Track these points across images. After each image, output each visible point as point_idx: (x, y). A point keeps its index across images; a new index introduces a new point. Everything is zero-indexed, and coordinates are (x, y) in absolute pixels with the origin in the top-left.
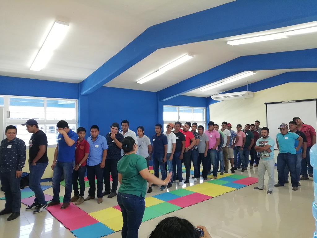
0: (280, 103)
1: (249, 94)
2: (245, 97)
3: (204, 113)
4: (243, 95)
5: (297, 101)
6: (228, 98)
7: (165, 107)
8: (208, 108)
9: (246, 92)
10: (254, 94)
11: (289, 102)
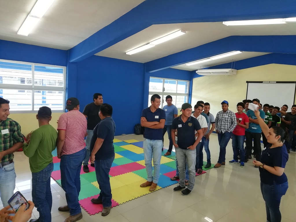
0: (262, 82)
1: (233, 71)
2: (229, 74)
3: (187, 86)
4: (227, 72)
5: (277, 82)
6: (212, 74)
7: (151, 78)
8: (191, 81)
9: (230, 69)
10: (237, 72)
11: (270, 82)
